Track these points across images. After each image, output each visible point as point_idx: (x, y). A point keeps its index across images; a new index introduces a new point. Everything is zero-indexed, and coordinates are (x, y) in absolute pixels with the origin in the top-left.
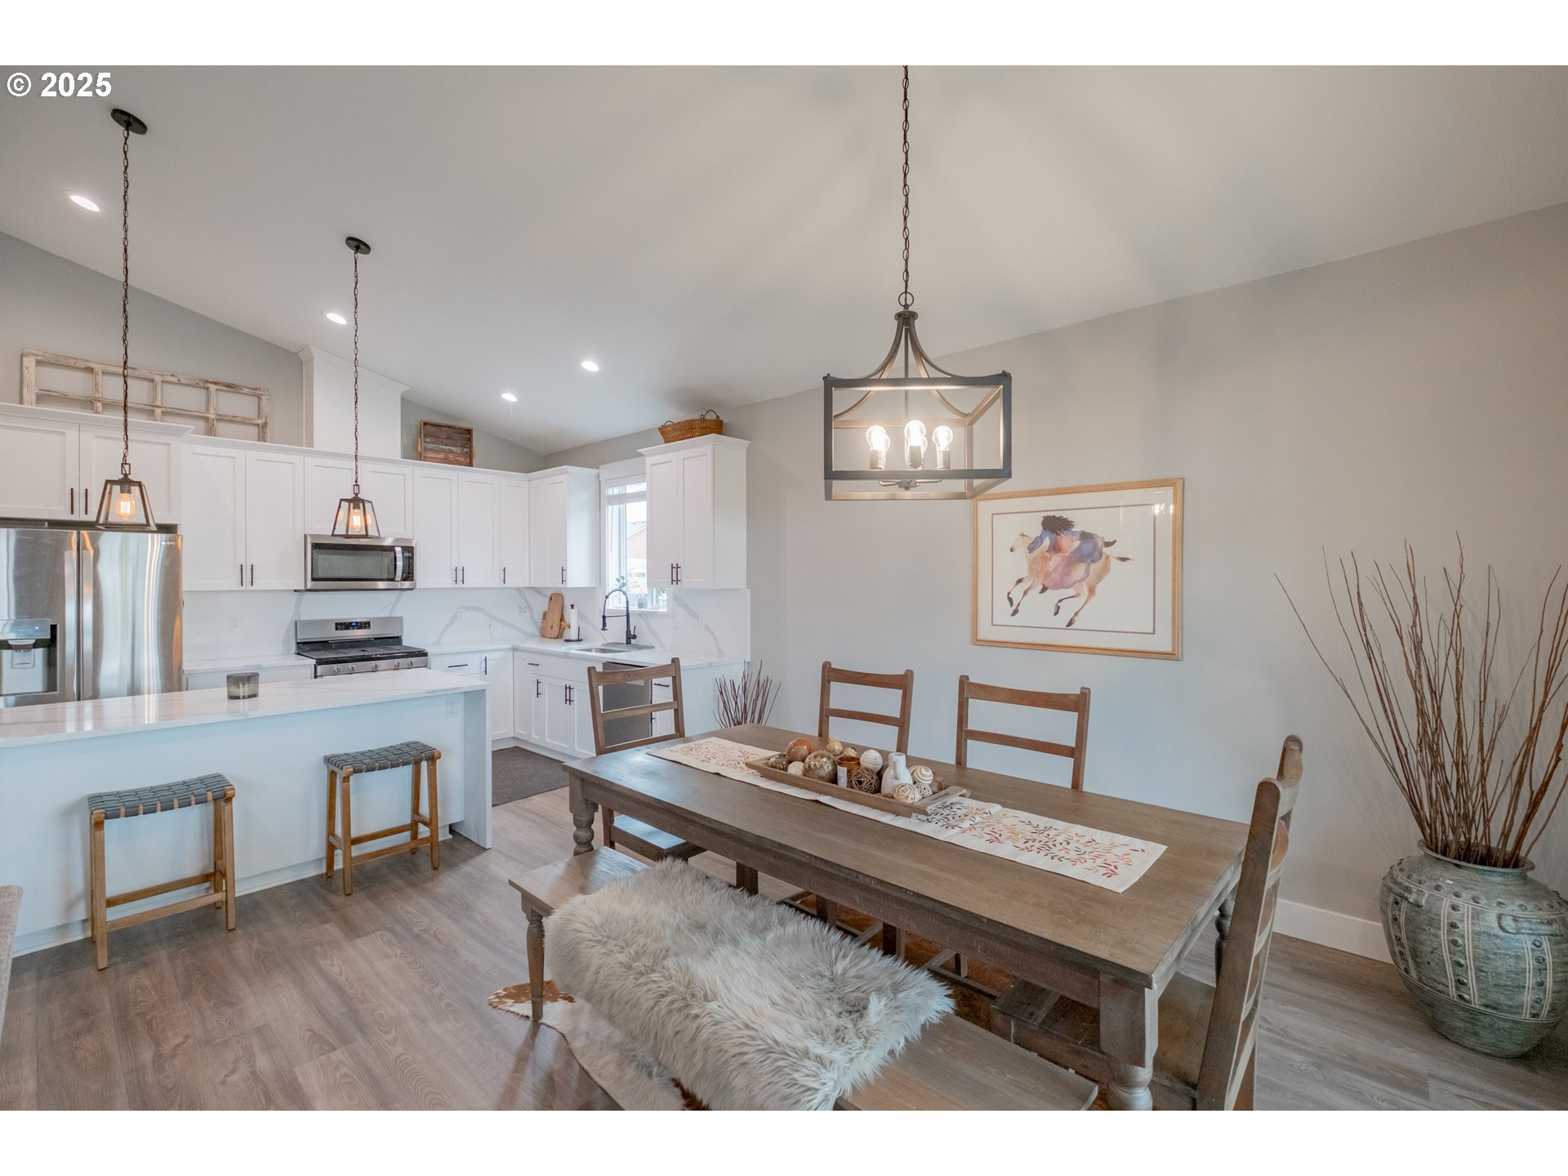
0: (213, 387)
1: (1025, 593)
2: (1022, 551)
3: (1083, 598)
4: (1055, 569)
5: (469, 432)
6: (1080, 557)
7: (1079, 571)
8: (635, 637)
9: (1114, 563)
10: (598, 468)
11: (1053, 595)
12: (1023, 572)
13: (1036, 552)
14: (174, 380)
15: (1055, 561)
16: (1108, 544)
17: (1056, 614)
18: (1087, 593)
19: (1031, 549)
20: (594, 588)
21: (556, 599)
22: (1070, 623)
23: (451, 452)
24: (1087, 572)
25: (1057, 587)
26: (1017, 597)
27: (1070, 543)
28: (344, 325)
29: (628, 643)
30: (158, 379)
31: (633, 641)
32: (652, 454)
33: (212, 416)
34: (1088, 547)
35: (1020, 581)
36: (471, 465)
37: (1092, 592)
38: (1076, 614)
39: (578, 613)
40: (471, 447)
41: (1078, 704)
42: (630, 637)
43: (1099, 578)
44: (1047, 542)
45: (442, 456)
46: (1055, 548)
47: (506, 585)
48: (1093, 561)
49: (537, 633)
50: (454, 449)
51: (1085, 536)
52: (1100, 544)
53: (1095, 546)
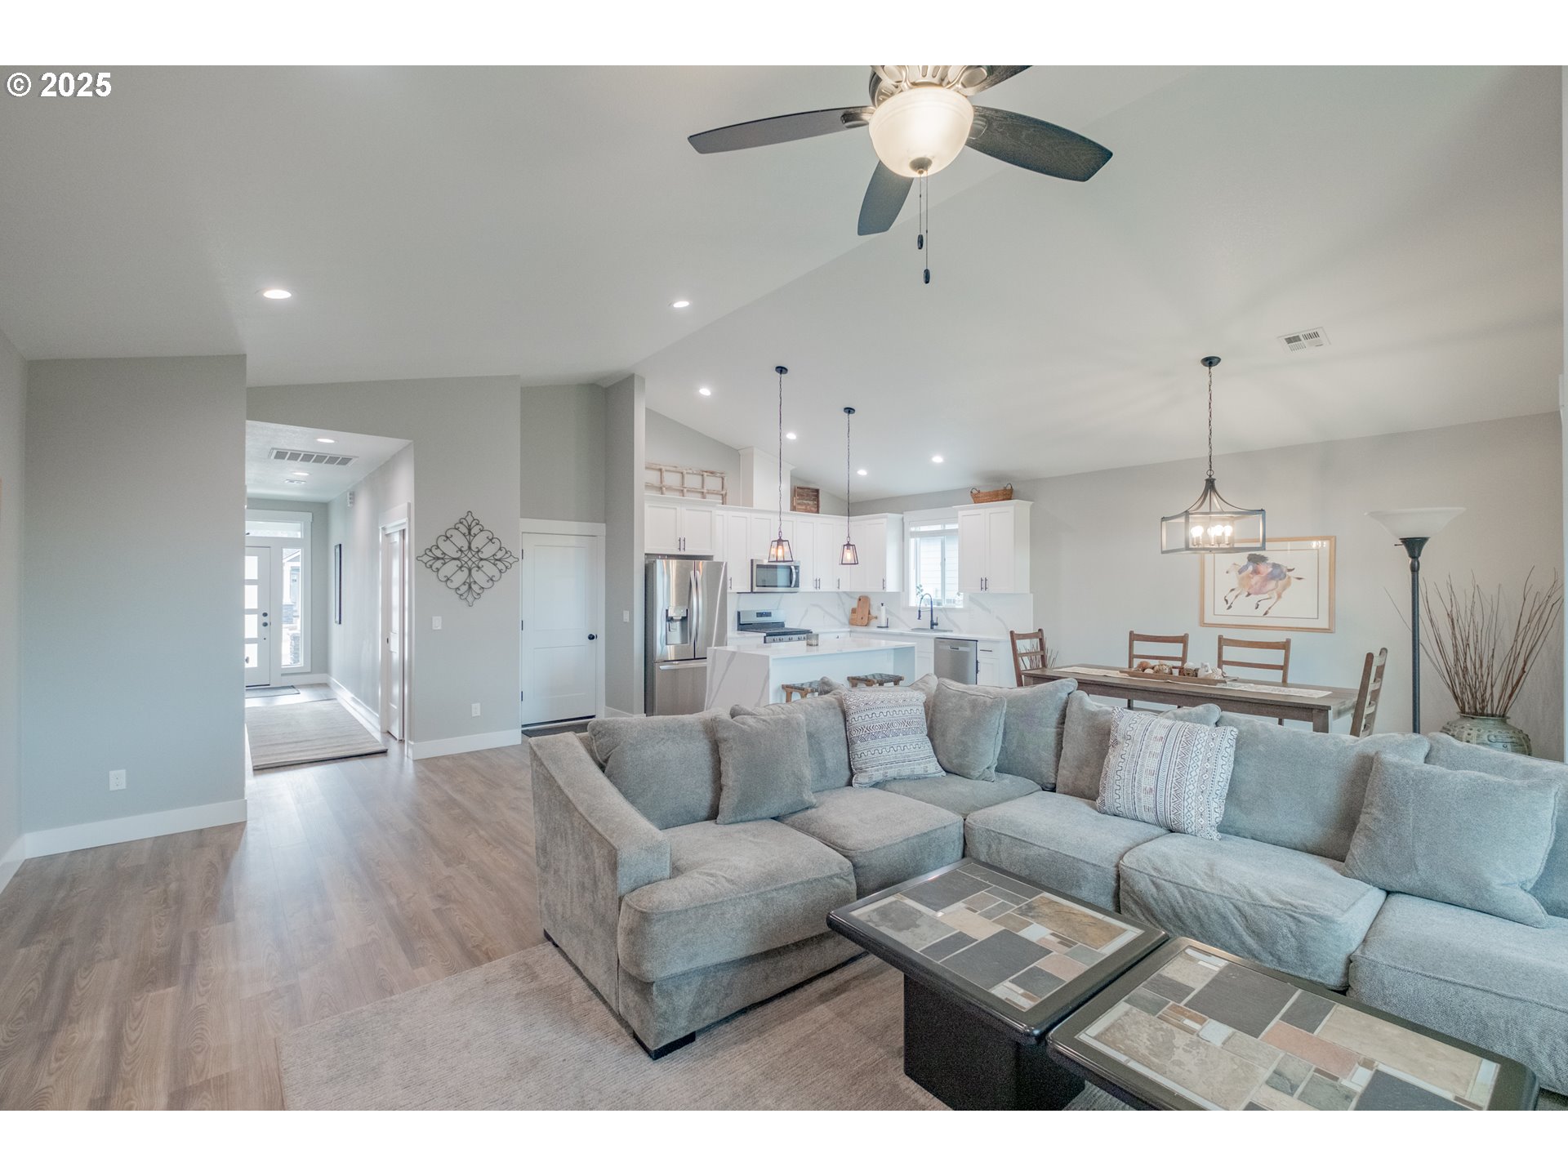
0: (705, 474)
1: (1237, 596)
2: (1234, 574)
3: (1273, 600)
4: (1256, 584)
5: (817, 491)
6: (1271, 577)
7: (1272, 584)
8: (937, 624)
9: (1293, 581)
10: (902, 513)
11: (1254, 598)
12: (1235, 585)
13: (1244, 574)
14: (691, 471)
15: (1256, 579)
16: (1290, 570)
17: (1257, 608)
18: (1276, 597)
19: (1240, 572)
20: (898, 593)
21: (864, 600)
22: (1266, 614)
23: (808, 504)
24: (1277, 585)
25: (1256, 593)
26: (1230, 598)
27: (1265, 569)
28: (794, 440)
29: (932, 628)
30: (685, 472)
31: (935, 627)
32: (962, 509)
33: (705, 491)
34: (1277, 571)
35: (1233, 590)
36: (818, 512)
37: (1279, 596)
38: (1270, 608)
39: (886, 610)
40: (818, 501)
41: (1285, 646)
42: (933, 624)
43: (1284, 589)
44: (1251, 568)
45: (804, 507)
46: (1256, 572)
47: (840, 590)
48: (1280, 579)
49: (847, 623)
50: (810, 502)
51: (1275, 566)
52: (1285, 570)
53: (1282, 572)
